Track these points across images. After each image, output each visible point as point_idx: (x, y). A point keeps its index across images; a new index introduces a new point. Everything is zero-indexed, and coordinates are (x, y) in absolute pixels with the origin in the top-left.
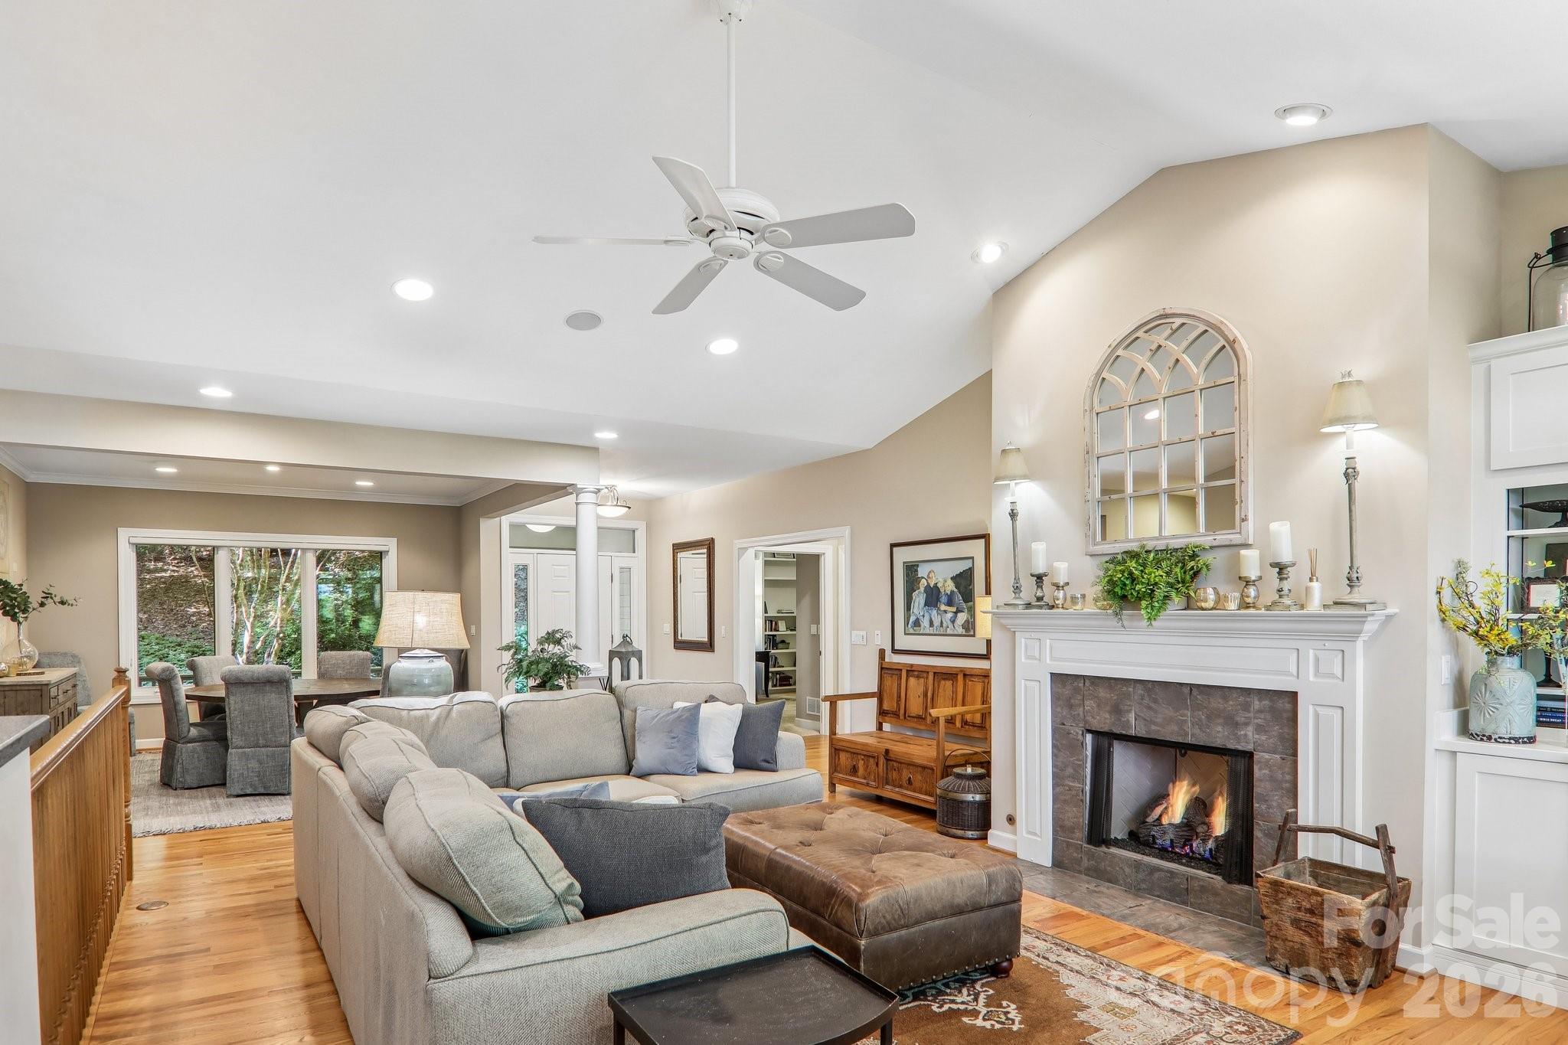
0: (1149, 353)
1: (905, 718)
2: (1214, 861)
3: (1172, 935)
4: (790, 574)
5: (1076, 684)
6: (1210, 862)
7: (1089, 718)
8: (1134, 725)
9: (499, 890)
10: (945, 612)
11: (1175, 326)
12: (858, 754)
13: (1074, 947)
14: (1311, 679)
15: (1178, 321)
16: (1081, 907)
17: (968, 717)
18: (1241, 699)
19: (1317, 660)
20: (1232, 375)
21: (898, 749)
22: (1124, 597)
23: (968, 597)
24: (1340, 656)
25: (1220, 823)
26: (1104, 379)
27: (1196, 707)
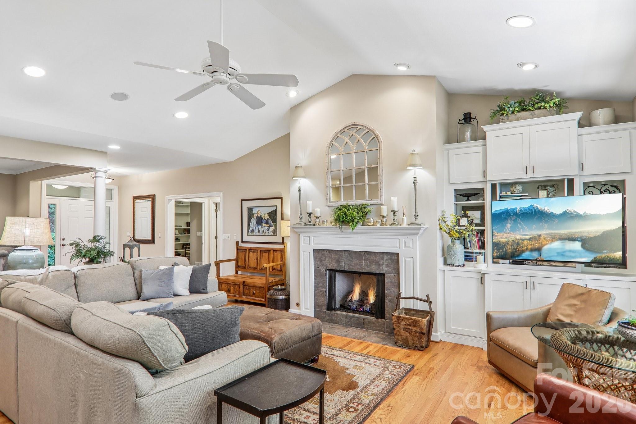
0: (349, 137)
1: (248, 268)
2: (371, 312)
3: (363, 339)
4: (188, 211)
5: (323, 253)
6: (370, 313)
7: (328, 265)
8: (344, 266)
9: (166, 352)
10: (265, 226)
11: (358, 129)
12: (231, 284)
13: (334, 348)
14: (403, 248)
15: (359, 127)
16: (330, 333)
17: (275, 267)
18: (381, 256)
19: (405, 242)
20: (377, 147)
21: (248, 281)
22: (343, 221)
23: (274, 221)
24: (412, 241)
25: (372, 299)
26: (333, 144)
27: (366, 259)
